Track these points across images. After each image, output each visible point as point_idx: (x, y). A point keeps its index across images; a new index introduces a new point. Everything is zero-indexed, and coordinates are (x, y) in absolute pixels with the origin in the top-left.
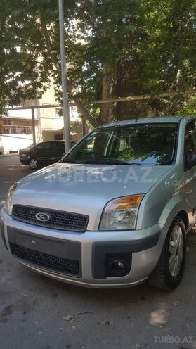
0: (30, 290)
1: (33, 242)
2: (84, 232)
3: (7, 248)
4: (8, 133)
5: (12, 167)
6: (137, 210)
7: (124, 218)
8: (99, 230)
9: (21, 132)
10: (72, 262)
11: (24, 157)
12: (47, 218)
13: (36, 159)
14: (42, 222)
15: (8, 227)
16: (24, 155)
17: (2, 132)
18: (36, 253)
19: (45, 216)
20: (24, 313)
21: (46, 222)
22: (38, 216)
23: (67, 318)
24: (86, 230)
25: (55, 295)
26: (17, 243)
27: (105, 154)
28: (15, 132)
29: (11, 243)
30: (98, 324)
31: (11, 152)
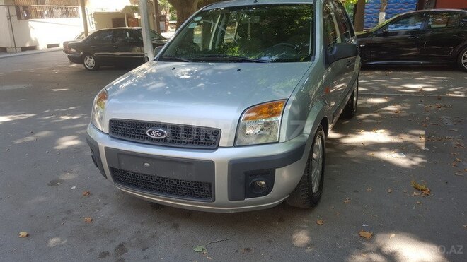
0: (142, 223)
1: (147, 164)
2: (216, 149)
3: (104, 175)
4: (42, 17)
5: (56, 68)
6: (279, 118)
7: (261, 130)
8: (235, 146)
9: (62, 15)
10: (201, 184)
11: (73, 53)
12: (163, 134)
13: (92, 56)
14: (157, 140)
15: (107, 149)
16: (73, 50)
17: (33, 15)
18: (152, 177)
19: (160, 132)
20: (144, 250)
21: (162, 140)
22: (150, 133)
23: (198, 249)
24: (218, 147)
25: (176, 226)
26: (122, 169)
27: (210, 48)
28: (51, 15)
29: (112, 169)
30: (237, 251)
31: (49, 46)
